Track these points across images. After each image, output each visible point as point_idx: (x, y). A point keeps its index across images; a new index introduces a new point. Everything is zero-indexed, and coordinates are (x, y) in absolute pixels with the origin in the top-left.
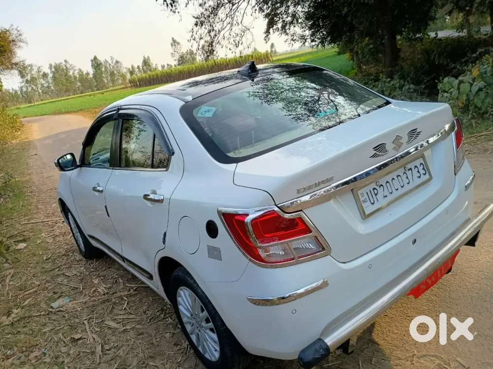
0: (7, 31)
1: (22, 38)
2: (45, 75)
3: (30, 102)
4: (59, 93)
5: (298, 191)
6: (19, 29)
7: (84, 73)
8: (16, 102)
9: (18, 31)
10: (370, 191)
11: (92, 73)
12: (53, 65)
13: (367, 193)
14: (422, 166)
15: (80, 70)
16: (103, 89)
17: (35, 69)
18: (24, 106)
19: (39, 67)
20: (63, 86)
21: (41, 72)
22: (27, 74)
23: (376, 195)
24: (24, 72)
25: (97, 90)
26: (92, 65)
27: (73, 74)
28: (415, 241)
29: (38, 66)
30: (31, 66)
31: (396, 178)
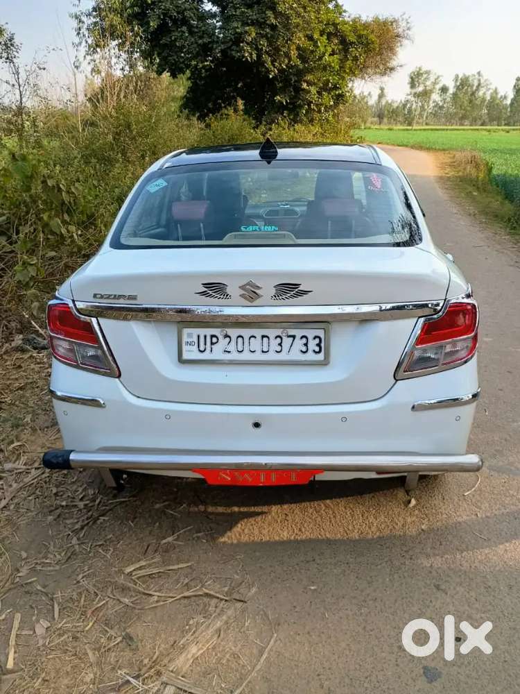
0: (395, 21)
1: (410, 33)
2: (444, 90)
3: (410, 124)
4: (449, 118)
5: (95, 296)
6: (409, 21)
7: (499, 96)
8: (394, 120)
9: (408, 23)
10: (205, 337)
11: (512, 96)
12: (460, 77)
13: (199, 336)
14: (317, 341)
15: (496, 89)
16: (514, 125)
17: (432, 79)
18: (402, 127)
19: (438, 77)
20: (461, 109)
21: (438, 83)
22: (419, 84)
23: (212, 344)
24: (416, 80)
25: (505, 125)
26: (515, 86)
27: (484, 94)
28: (257, 425)
29: (437, 74)
30: (428, 72)
31: (259, 338)
